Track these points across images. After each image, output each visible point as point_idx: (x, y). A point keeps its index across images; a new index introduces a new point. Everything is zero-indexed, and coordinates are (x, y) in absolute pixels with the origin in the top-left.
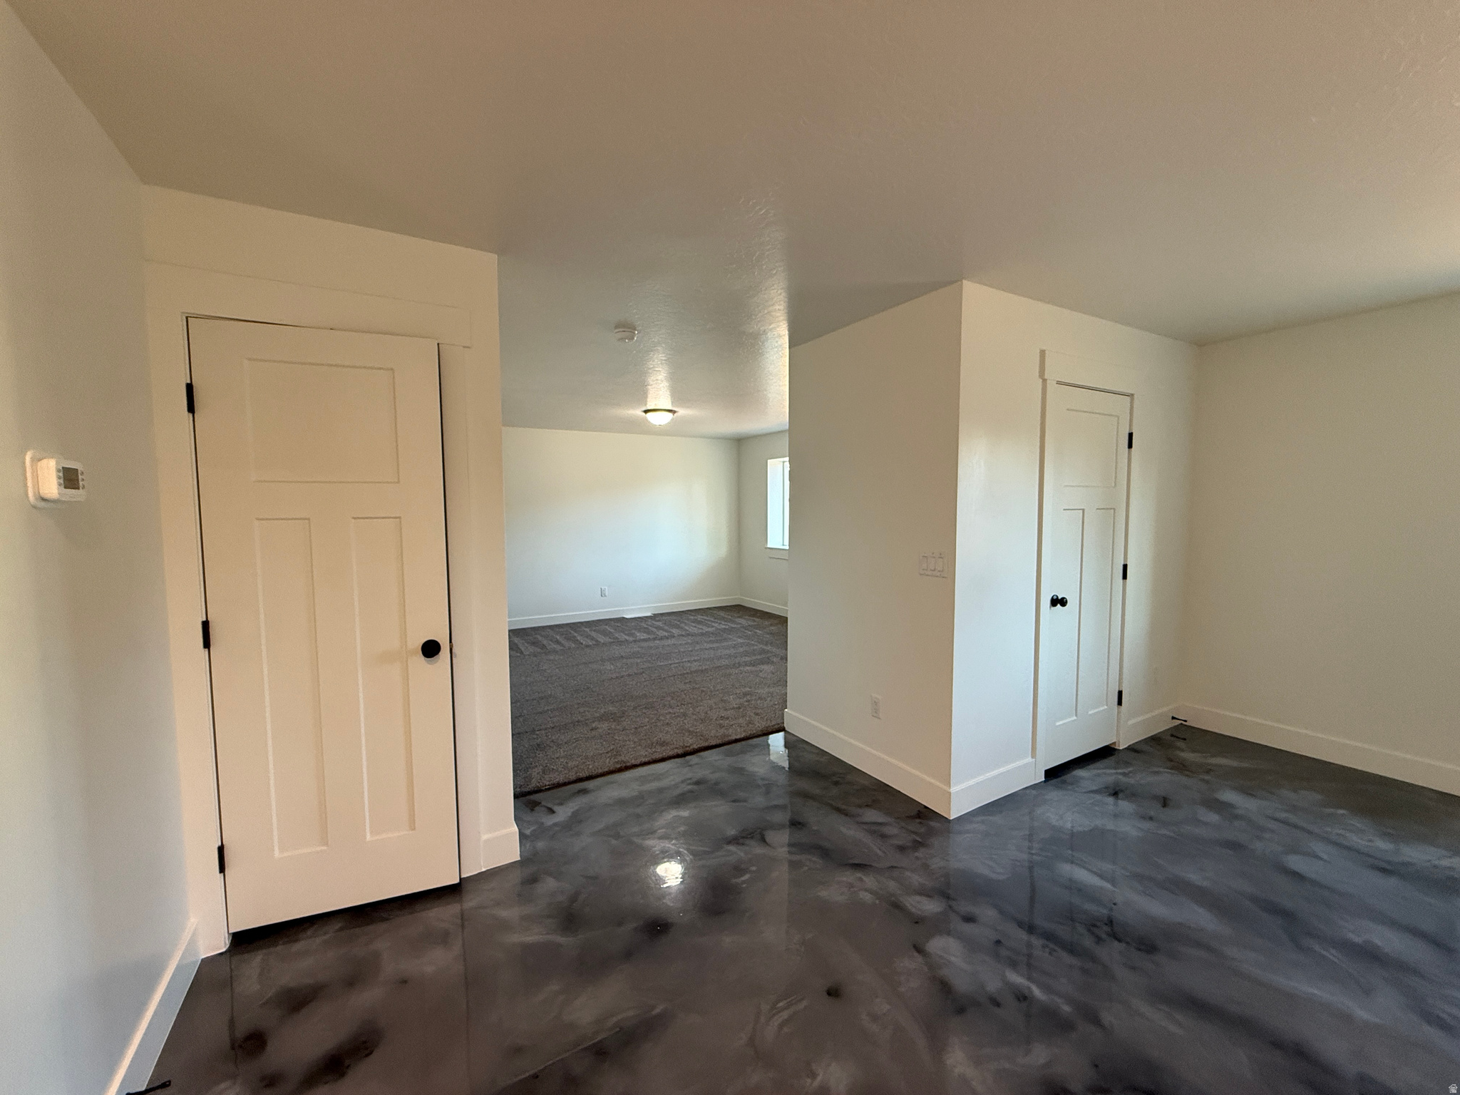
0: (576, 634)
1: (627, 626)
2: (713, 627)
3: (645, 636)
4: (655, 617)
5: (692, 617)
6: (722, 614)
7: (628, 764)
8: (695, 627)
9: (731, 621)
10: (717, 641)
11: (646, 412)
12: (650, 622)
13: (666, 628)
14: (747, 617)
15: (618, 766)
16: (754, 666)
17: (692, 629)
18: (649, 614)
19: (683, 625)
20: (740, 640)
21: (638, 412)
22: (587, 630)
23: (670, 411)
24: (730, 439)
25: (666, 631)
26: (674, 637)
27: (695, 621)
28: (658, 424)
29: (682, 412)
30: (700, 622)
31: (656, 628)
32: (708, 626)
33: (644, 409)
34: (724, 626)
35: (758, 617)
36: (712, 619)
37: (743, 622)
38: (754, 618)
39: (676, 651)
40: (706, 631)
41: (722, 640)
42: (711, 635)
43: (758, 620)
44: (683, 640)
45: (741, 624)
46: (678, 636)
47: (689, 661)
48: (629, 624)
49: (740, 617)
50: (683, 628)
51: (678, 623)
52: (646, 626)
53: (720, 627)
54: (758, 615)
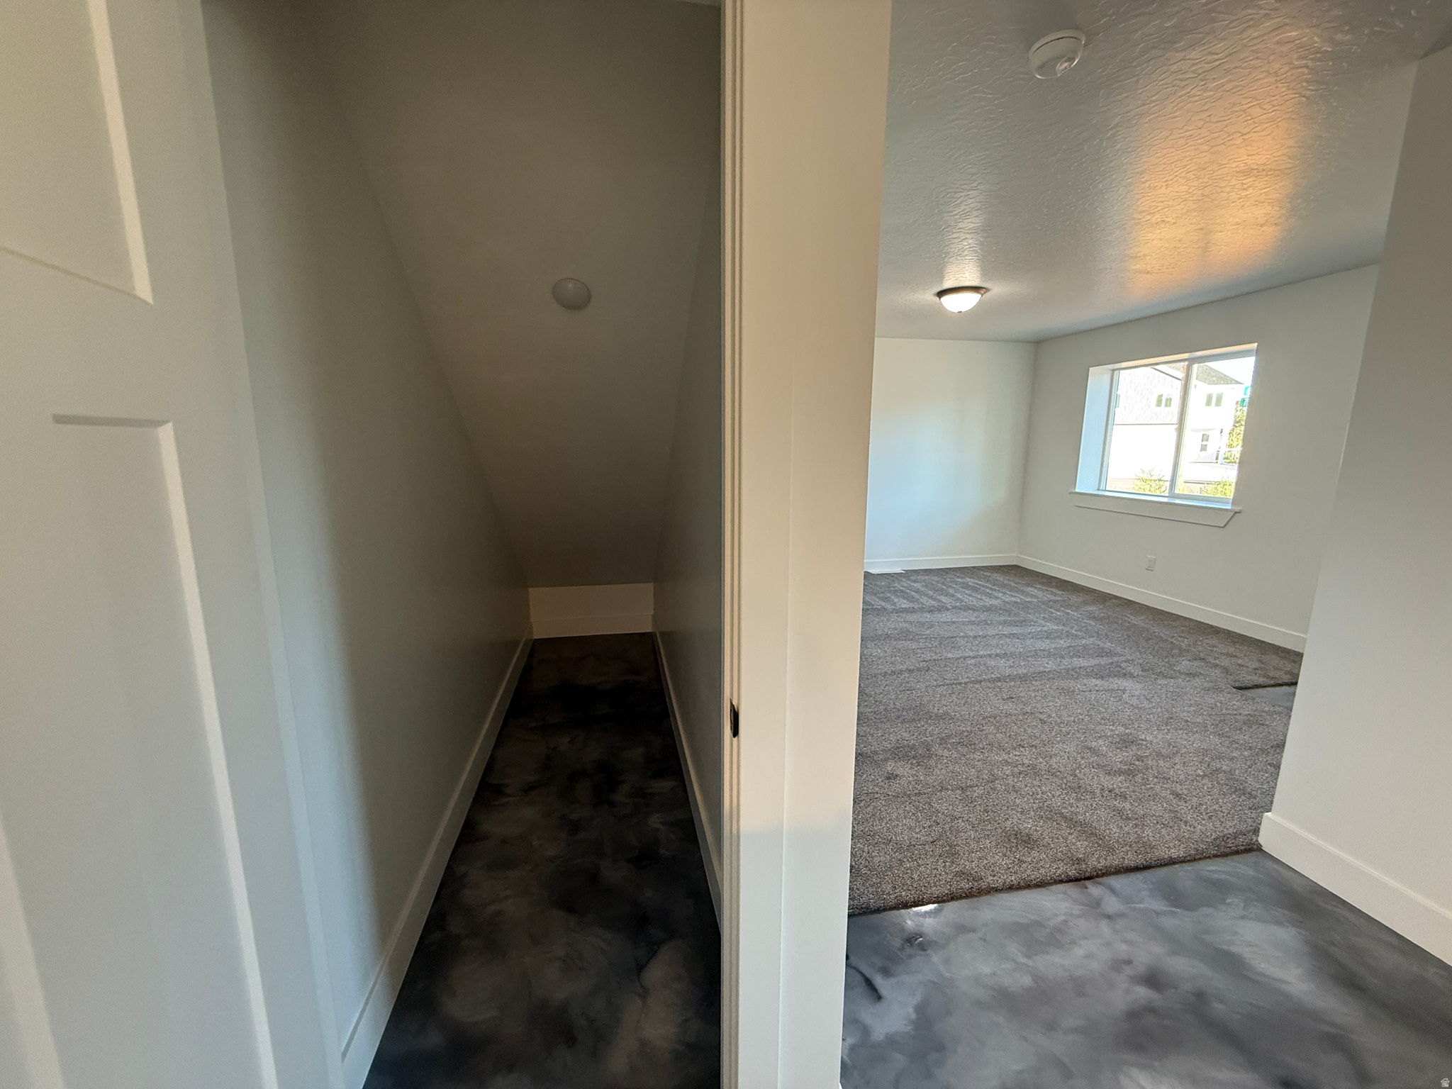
1: (876, 585)
2: (997, 598)
3: (905, 604)
4: (908, 574)
5: (960, 580)
6: (998, 578)
7: (984, 885)
8: (970, 595)
9: (1018, 591)
10: (1011, 624)
11: (941, 294)
12: (905, 582)
13: (930, 593)
14: (1038, 586)
15: (965, 885)
16: (1102, 678)
17: (969, 599)
18: (898, 570)
19: (952, 591)
20: (1051, 626)
21: (928, 296)
23: (975, 289)
25: (934, 599)
27: (966, 586)
28: (956, 310)
29: (998, 289)
30: (975, 589)
31: (915, 592)
32: (990, 596)
33: (939, 289)
34: (1013, 599)
35: (1057, 587)
36: (990, 586)
37: (1037, 593)
38: (1052, 589)
39: (962, 634)
40: (991, 605)
41: (1023, 623)
42: (1001, 612)
43: (1060, 593)
44: (964, 617)
45: (1037, 597)
46: (953, 608)
47: (990, 656)
48: (878, 583)
49: (1028, 585)
50: (953, 596)
51: (945, 587)
52: (901, 588)
53: (1007, 600)
54: (1054, 584)
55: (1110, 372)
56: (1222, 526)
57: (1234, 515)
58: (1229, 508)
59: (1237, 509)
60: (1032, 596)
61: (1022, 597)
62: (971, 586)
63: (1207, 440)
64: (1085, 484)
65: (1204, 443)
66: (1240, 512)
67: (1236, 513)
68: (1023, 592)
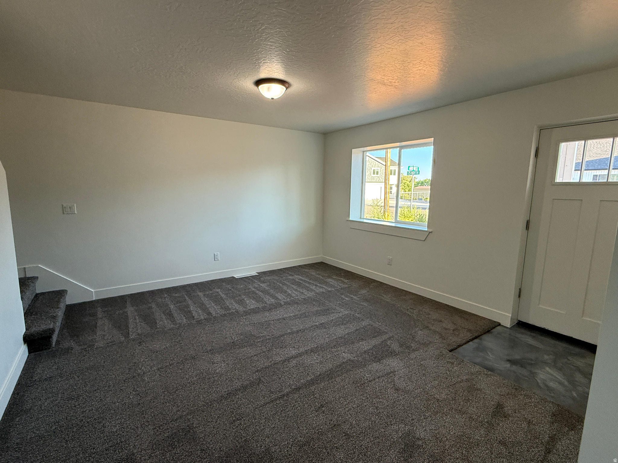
0: (190, 302)
2: (312, 290)
3: (254, 304)
4: (260, 276)
5: (291, 277)
6: (313, 273)
8: (296, 290)
9: (324, 282)
10: (320, 314)
11: (259, 82)
12: (257, 284)
13: (272, 291)
14: (334, 277)
17: (295, 293)
18: (254, 273)
19: (285, 288)
20: (344, 312)
21: (248, 84)
22: (201, 294)
24: (318, 133)
26: (281, 305)
27: (294, 282)
30: (299, 284)
31: (262, 292)
32: (308, 289)
34: (321, 290)
35: (345, 277)
36: (308, 280)
37: (334, 283)
38: (342, 279)
39: (289, 331)
40: (308, 297)
41: (326, 312)
42: (314, 303)
43: (346, 281)
44: (291, 311)
45: (334, 287)
46: (286, 303)
47: (306, 352)
48: (239, 287)
49: (329, 277)
50: (286, 292)
51: (281, 285)
52: (253, 289)
53: (317, 291)
54: (342, 274)
55: (362, 152)
56: (424, 240)
57: (429, 234)
58: (426, 230)
59: (431, 230)
60: (332, 286)
61: (326, 288)
62: (298, 282)
63: (392, 189)
64: (354, 216)
65: (391, 190)
66: (431, 232)
67: (430, 232)
68: (326, 283)
